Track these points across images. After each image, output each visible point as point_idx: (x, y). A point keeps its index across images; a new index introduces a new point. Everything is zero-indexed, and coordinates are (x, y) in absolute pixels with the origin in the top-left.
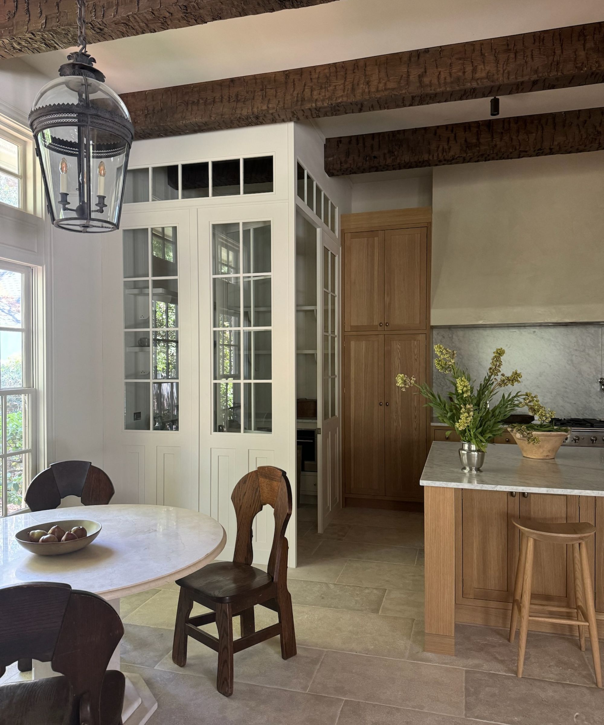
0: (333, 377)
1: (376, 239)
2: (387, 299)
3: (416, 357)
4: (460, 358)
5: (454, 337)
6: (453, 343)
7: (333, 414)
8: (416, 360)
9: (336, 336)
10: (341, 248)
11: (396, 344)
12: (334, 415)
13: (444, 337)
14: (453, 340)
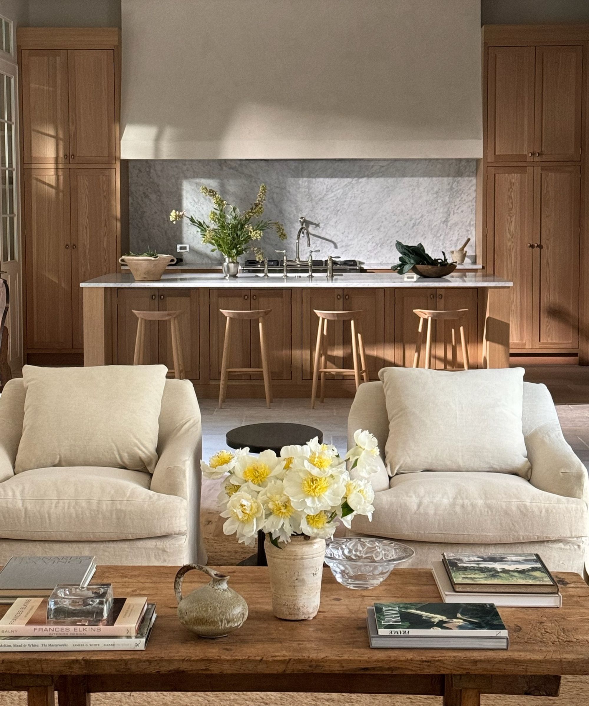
0: (12, 216)
1: (58, 59)
2: (72, 128)
3: (105, 194)
4: (159, 196)
5: (152, 171)
6: (151, 178)
7: (12, 258)
8: (105, 197)
9: (14, 170)
10: (17, 67)
11: (83, 179)
12: (14, 259)
13: (140, 171)
14: (151, 175)
